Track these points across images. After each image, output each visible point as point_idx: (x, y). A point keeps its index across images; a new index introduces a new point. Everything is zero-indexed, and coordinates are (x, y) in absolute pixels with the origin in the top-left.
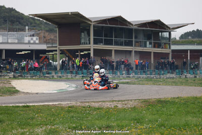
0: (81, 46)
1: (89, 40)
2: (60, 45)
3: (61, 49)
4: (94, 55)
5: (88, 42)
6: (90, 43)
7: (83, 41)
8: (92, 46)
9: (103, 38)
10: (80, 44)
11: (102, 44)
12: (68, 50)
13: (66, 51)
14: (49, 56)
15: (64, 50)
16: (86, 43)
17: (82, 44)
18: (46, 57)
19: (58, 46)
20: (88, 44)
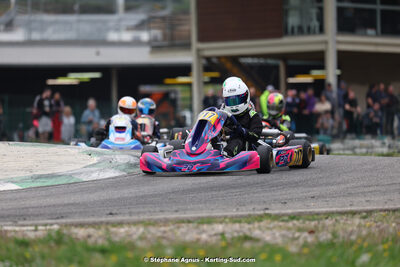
0: (286, 40)
1: (321, 18)
2: (202, 38)
3: (208, 53)
4: (339, 78)
5: (315, 24)
6: (322, 30)
7: (293, 20)
8: (332, 42)
9: (379, 7)
10: (281, 31)
11: (370, 32)
12: (234, 59)
13: (229, 65)
14: (175, 92)
15: (223, 60)
16: (305, 29)
17: (293, 33)
18: (166, 96)
19: (195, 45)
20: (314, 33)
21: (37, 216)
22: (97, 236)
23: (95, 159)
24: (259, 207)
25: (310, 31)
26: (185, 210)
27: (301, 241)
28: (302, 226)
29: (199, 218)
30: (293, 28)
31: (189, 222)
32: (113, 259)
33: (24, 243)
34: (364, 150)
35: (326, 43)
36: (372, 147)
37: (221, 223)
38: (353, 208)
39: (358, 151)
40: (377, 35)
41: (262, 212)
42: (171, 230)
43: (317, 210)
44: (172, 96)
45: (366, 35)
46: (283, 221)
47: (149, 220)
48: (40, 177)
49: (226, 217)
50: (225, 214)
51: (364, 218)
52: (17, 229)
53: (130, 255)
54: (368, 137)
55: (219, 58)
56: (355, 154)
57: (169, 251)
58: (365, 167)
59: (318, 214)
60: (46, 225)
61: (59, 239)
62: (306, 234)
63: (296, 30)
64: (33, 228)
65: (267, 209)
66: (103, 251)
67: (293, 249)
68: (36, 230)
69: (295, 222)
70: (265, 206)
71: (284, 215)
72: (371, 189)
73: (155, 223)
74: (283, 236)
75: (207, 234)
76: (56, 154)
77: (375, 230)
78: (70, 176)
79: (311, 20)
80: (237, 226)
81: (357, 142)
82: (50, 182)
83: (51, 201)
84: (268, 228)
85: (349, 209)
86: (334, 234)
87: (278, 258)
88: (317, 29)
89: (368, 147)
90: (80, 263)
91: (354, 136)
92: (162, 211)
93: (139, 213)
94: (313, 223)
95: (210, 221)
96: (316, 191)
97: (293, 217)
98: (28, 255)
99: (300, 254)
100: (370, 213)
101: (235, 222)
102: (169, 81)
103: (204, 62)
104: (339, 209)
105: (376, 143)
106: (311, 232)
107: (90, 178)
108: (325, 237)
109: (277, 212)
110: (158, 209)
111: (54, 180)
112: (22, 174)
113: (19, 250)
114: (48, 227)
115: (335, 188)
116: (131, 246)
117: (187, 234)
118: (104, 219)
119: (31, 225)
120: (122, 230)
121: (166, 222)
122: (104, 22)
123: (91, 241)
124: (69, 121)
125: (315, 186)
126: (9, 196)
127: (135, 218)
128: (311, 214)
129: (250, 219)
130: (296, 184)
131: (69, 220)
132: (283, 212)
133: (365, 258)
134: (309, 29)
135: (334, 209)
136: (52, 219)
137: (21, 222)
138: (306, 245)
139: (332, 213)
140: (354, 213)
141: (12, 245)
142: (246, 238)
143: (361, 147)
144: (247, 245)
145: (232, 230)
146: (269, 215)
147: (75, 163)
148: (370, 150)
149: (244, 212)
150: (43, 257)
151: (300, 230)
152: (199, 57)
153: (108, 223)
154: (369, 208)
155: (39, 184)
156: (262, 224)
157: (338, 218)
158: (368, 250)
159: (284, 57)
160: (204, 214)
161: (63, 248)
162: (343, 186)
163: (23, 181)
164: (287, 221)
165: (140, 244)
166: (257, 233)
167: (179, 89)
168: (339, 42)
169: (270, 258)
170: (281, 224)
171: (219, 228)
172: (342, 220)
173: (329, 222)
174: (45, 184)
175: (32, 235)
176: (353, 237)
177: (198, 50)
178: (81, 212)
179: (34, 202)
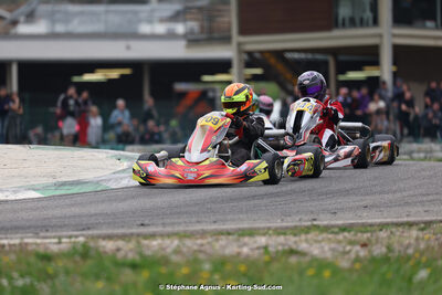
0: (336, 33)
1: (374, 8)
2: (243, 31)
3: (250, 47)
4: (395, 75)
5: (368, 15)
6: (376, 22)
7: (344, 11)
8: (387, 35)
10: (331, 23)
11: (429, 24)
12: (279, 54)
13: (273, 61)
14: (214, 90)
15: (267, 55)
16: (358, 21)
17: (344, 25)
18: (204, 94)
19: (236, 38)
20: (367, 25)
21: (60, 227)
22: (127, 249)
23: (125, 164)
24: (306, 218)
25: (362, 23)
26: (224, 221)
27: (353, 255)
28: (353, 238)
29: (240, 229)
30: (344, 20)
31: (229, 234)
32: (145, 274)
33: (47, 258)
34: (422, 155)
35: (381, 36)
36: (431, 151)
37: (264, 235)
38: (411, 219)
39: (415, 155)
40: (437, 28)
41: (309, 223)
42: (209, 243)
43: (370, 221)
44: (211, 94)
45: (424, 27)
46: (333, 233)
47: (185, 231)
48: (64, 184)
49: (269, 228)
50: (269, 225)
51: (422, 229)
52: (39, 241)
53: (163, 270)
54: (427, 140)
55: (262, 52)
56: (412, 159)
57: (207, 266)
58: (423, 173)
59: (371, 225)
60: (70, 237)
61: (85, 253)
62: (358, 248)
63: (347, 22)
64: (56, 240)
65: (315, 220)
66: (134, 266)
67: (344, 264)
68: (60, 243)
69: (346, 234)
70: (312, 217)
71: (333, 226)
72: (431, 197)
73: (191, 235)
74: (333, 250)
75: (248, 248)
76: (82, 158)
77: (434, 244)
78: (98, 182)
79: (364, 11)
80: (281, 239)
81: (415, 146)
82: (76, 190)
83: (76, 210)
84: (316, 241)
85: (405, 219)
86: (389, 248)
87: (327, 274)
88: (371, 21)
89: (426, 152)
90: (109, 279)
91: (411, 139)
92: (198, 222)
93: (173, 224)
94: (366, 236)
95: (251, 233)
96: (368, 200)
97: (343, 229)
98: (50, 270)
99: (351, 270)
100: (428, 224)
101: (279, 234)
102: (207, 78)
103: (245, 57)
104: (395, 220)
105: (435, 146)
106: (364, 245)
107: (120, 186)
108: (379, 250)
109: (325, 223)
110: (194, 220)
111: (79, 187)
112: (44, 181)
113: (40, 264)
114: (73, 240)
115: (390, 196)
116: (165, 261)
117: (226, 247)
118: (135, 230)
119: (54, 237)
120: (155, 243)
121: (203, 234)
122: (136, 13)
123: (120, 255)
124: (96, 122)
125: (368, 194)
126: (30, 205)
127: (169, 229)
128: (363, 225)
129: (296, 231)
130: (347, 193)
131: (95, 232)
132: (333, 223)
133: (423, 274)
134: (362, 20)
135: (389, 220)
136: (77, 230)
137: (42, 234)
138: (358, 259)
139: (387, 224)
140: (411, 225)
141: (32, 259)
142: (292, 252)
143: (419, 151)
144: (293, 260)
145: (277, 243)
146: (317, 227)
147: (103, 169)
148: (428, 155)
149: (289, 223)
150: (67, 272)
151: (351, 243)
152: (240, 51)
153: (138, 235)
154: (428, 218)
155: (63, 192)
156: (309, 236)
157: (394, 230)
158: (426, 266)
159: (334, 51)
160: (245, 225)
161: (90, 262)
162: (398, 195)
163: (45, 188)
164: (336, 233)
165: (174, 258)
166: (303, 246)
167: (218, 87)
168: (394, 36)
169: (318, 274)
170: (330, 236)
171: (262, 240)
172: (398, 231)
173: (383, 234)
174: (69, 192)
175: (55, 248)
176: (410, 251)
177: (239, 44)
178: (109, 223)
179: (58, 212)
